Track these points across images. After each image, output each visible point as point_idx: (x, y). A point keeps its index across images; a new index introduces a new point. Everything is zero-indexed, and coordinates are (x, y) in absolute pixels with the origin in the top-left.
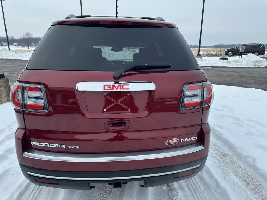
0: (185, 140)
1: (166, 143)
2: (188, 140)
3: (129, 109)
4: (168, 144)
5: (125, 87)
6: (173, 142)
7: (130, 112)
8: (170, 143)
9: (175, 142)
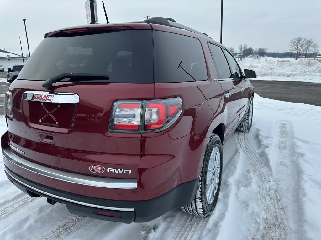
0: (113, 170)
1: (89, 169)
2: (117, 172)
3: (57, 123)
4: (92, 170)
5: (50, 98)
6: (98, 169)
7: (58, 126)
8: (94, 170)
9: (100, 171)
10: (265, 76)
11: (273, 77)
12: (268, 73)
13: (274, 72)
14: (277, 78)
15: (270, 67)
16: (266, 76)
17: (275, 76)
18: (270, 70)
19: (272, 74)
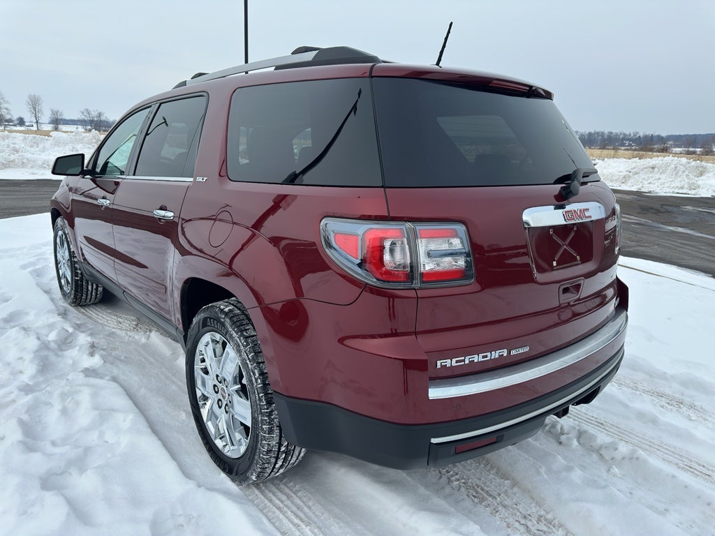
10: (6, 169)
11: (31, 171)
12: (12, 161)
13: (28, 160)
14: (43, 174)
15: (8, 146)
16: (8, 168)
17: (32, 167)
18: (14, 154)
19: (23, 163)
